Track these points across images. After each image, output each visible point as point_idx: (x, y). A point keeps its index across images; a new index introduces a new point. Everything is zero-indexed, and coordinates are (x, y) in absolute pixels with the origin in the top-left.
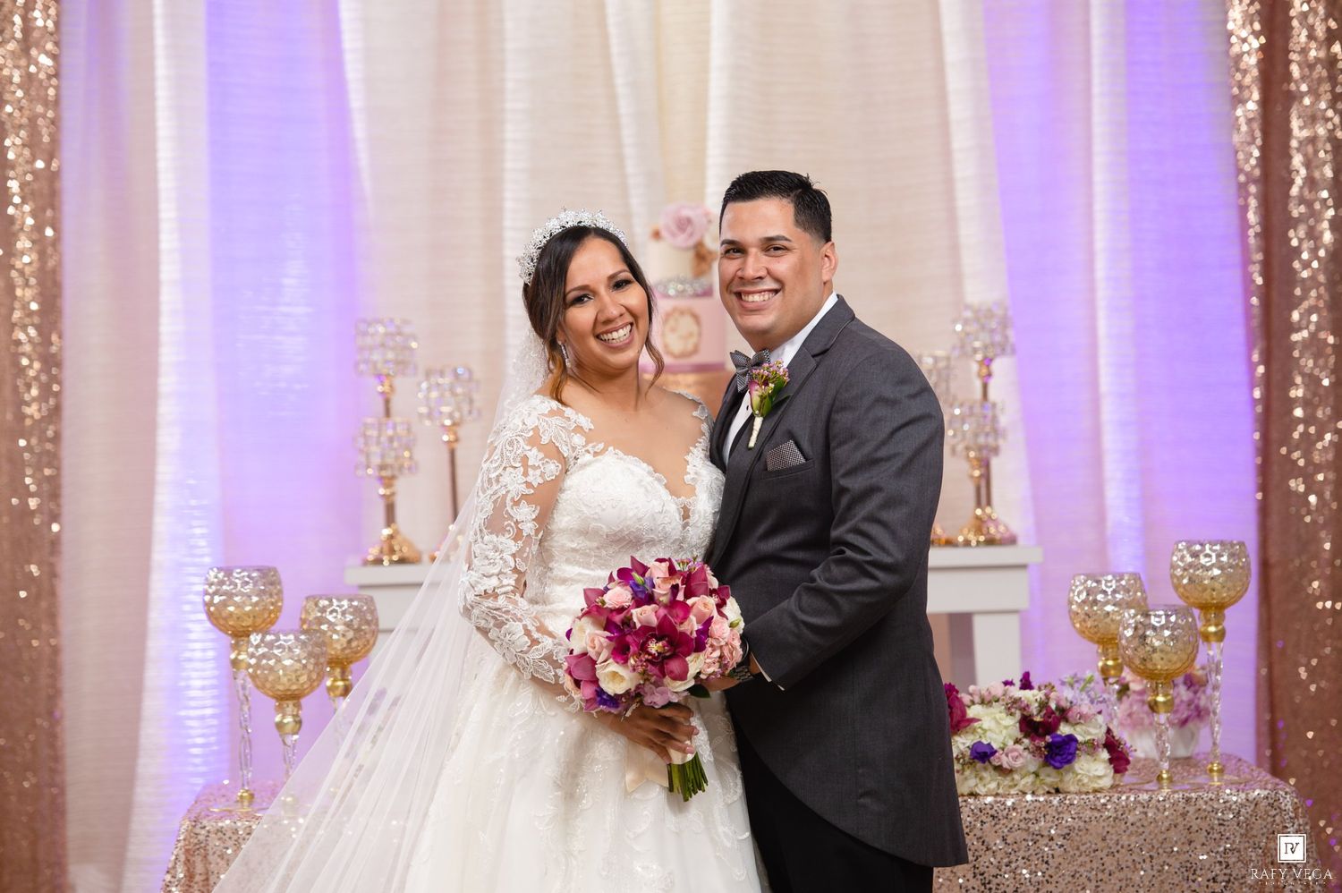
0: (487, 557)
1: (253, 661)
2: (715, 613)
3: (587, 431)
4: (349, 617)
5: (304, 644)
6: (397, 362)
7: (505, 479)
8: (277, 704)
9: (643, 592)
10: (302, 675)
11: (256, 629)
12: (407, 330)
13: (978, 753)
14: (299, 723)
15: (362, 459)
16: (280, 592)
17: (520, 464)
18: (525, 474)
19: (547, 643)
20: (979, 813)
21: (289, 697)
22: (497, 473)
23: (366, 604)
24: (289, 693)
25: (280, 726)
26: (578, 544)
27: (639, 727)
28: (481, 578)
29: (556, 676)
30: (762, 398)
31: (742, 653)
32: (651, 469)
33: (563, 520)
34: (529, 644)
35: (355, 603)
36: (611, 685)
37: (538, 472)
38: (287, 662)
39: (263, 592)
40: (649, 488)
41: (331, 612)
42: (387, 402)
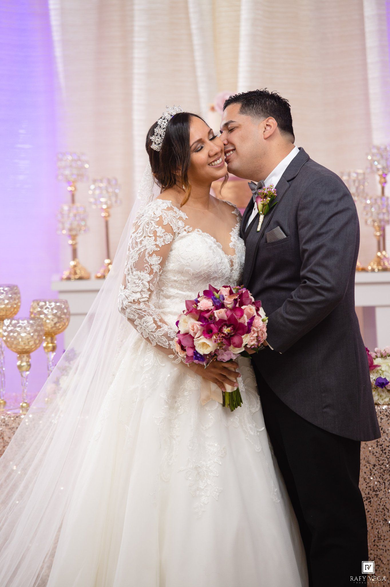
0: (135, 283)
1: (6, 334)
2: (255, 314)
3: (185, 219)
4: (55, 311)
5: (32, 325)
6: (78, 175)
7: (145, 243)
8: (18, 356)
9: (218, 302)
10: (30, 341)
11: (7, 317)
12: (83, 158)
13: (379, 383)
14: (30, 365)
15: (60, 226)
16: (19, 298)
17: (153, 235)
18: (155, 240)
19: (165, 328)
20: (379, 414)
21: (24, 352)
22: (140, 239)
23: (64, 304)
24: (24, 350)
25: (20, 367)
26: (178, 278)
27: (211, 372)
28: (132, 294)
29: (169, 344)
30: (264, 205)
31: (267, 335)
32: (215, 240)
33: (172, 265)
34: (156, 327)
35: (58, 304)
36: (202, 349)
37: (162, 239)
38: (23, 335)
39: (11, 298)
40: (215, 250)
41: (46, 308)
42: (73, 196)
